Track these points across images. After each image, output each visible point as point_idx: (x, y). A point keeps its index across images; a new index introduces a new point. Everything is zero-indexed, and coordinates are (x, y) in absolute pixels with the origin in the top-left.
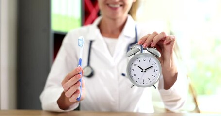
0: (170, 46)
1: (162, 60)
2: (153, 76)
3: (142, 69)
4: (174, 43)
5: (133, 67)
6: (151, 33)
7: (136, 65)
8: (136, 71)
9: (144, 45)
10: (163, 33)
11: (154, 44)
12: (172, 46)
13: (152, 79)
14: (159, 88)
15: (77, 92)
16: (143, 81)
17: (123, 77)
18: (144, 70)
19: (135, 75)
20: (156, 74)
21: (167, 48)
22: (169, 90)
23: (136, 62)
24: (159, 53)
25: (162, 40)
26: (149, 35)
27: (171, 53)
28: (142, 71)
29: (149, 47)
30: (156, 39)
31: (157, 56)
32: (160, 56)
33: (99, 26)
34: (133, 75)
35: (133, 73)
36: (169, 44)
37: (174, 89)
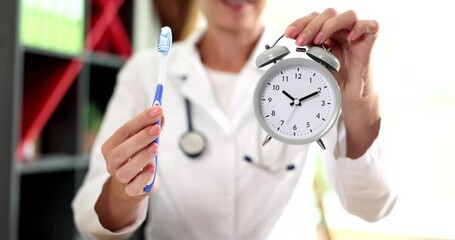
1: (342, 78)
2: (318, 116)
3: (293, 99)
5: (269, 92)
7: (276, 88)
8: (277, 102)
9: (300, 40)
16: (295, 128)
18: (296, 102)
19: (273, 113)
20: (325, 112)
23: (277, 80)
26: (315, 14)
28: (292, 104)
29: (312, 44)
30: (330, 26)
31: (329, 67)
33: (199, 47)
34: (268, 112)
35: (267, 107)
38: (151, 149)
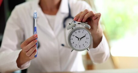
2: (86, 42)
3: (79, 38)
5: (72, 37)
7: (74, 36)
8: (74, 40)
13: (85, 44)
15: (35, 51)
16: (80, 46)
18: (80, 39)
19: (73, 43)
20: (88, 40)
23: (74, 34)
24: (89, 26)
28: (78, 40)
32: (90, 28)
35: (72, 41)
38: (35, 46)
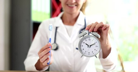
0: (106, 31)
1: (101, 40)
2: (95, 50)
3: (88, 46)
4: (108, 29)
5: (82, 44)
6: (94, 23)
7: (84, 43)
8: (84, 47)
10: (102, 23)
11: (96, 30)
12: (108, 31)
13: (94, 52)
14: (100, 57)
15: (47, 59)
16: (89, 53)
17: (77, 50)
18: (89, 46)
19: (83, 49)
20: (97, 49)
21: (104, 32)
22: (106, 59)
23: (84, 41)
24: (99, 35)
25: (101, 27)
26: (93, 24)
27: (107, 35)
28: (88, 47)
29: (93, 31)
30: (97, 27)
31: (98, 37)
32: (100, 37)
33: (62, 18)
34: (82, 49)
36: (105, 29)
37: (109, 58)
38: (48, 54)
